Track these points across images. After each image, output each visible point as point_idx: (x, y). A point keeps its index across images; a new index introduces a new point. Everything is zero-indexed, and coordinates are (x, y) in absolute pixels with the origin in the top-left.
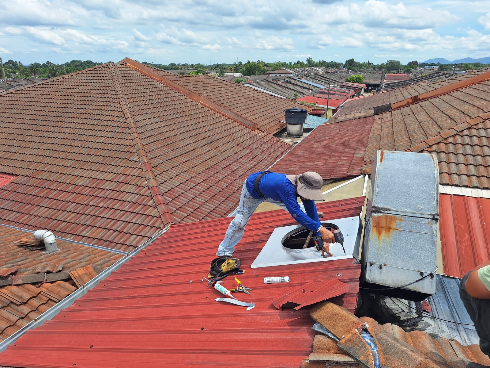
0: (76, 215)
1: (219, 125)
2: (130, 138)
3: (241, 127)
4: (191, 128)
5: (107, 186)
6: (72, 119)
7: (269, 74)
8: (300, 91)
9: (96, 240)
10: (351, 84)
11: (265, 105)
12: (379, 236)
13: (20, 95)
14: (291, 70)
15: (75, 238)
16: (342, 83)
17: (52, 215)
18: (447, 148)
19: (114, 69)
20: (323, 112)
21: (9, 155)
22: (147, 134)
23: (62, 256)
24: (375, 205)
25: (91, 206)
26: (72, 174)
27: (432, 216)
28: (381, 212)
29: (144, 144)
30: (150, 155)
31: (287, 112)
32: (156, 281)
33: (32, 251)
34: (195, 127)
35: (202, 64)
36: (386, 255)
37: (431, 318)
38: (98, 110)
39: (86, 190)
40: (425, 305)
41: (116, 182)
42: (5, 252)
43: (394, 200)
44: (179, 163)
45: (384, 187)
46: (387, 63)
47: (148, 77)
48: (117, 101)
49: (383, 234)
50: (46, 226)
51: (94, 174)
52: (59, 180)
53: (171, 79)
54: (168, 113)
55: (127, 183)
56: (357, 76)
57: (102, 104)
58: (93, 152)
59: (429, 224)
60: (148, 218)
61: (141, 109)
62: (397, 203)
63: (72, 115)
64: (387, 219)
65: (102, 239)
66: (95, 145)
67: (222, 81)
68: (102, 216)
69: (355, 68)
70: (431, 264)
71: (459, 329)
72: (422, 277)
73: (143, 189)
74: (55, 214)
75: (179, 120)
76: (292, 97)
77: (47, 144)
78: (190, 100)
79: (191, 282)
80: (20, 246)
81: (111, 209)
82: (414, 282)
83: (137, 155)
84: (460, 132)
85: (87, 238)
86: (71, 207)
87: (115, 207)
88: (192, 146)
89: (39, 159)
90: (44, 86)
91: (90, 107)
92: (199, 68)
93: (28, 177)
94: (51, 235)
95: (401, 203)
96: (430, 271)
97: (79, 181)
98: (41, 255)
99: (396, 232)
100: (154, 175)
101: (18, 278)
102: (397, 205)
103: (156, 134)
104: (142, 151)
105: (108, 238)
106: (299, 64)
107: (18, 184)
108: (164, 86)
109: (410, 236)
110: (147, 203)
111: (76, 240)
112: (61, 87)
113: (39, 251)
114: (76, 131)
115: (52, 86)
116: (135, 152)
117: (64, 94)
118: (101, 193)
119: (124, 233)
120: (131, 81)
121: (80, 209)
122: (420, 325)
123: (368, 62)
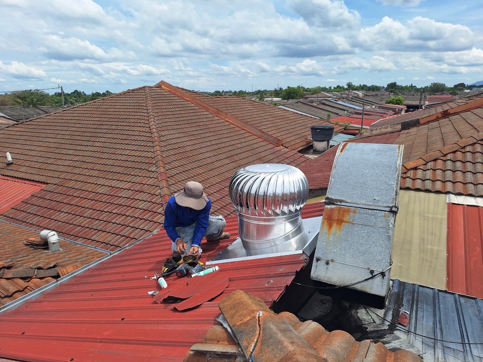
0: (91, 220)
1: (243, 140)
2: (152, 151)
3: (264, 143)
4: (214, 142)
5: (124, 194)
6: (105, 134)
7: (308, 98)
8: (334, 112)
9: (104, 244)
10: (391, 105)
11: (294, 123)
12: (329, 229)
13: (65, 115)
14: (329, 94)
15: (86, 242)
16: (381, 104)
17: (70, 220)
18: (465, 157)
19: (149, 91)
20: (358, 132)
21: (45, 166)
22: (169, 147)
23: (61, 255)
24: (329, 197)
25: (106, 212)
26: (95, 183)
27: (390, 208)
28: (334, 204)
29: (164, 156)
30: (168, 166)
31: (314, 129)
32: (120, 277)
33: (36, 249)
34: (217, 142)
35: (244, 91)
36: (335, 251)
37: (406, 332)
38: (129, 126)
39: (104, 197)
40: (403, 318)
41: (132, 191)
42: (11, 249)
43: (349, 191)
44: (195, 174)
45: (340, 177)
46: (431, 86)
47: (179, 98)
48: (146, 118)
49: (335, 227)
50: (63, 230)
51: (114, 183)
52: (83, 189)
53: (202, 100)
54: (193, 129)
55: (142, 192)
56: (397, 98)
57: (132, 121)
58: (118, 163)
59: (385, 216)
60: (155, 225)
61: (167, 125)
62: (352, 195)
63: (105, 131)
64: (339, 211)
65: (109, 243)
66: (120, 157)
67: (252, 102)
68: (113, 221)
69: (396, 91)
70: (384, 262)
71: (436, 347)
72: (371, 276)
73: (156, 197)
74: (73, 218)
75: (203, 136)
76: (325, 117)
77: (79, 156)
78: (217, 118)
79: (146, 277)
80: (26, 245)
81: (123, 215)
82: (362, 280)
83: (156, 166)
84: (480, 140)
85: (96, 242)
86: (88, 213)
87: (127, 214)
88: (212, 159)
89: (69, 169)
90: (86, 106)
91: (122, 124)
92: (241, 94)
93: (56, 185)
94: (54, 235)
95: (357, 194)
96: (381, 269)
97: (100, 190)
98: (43, 253)
99: (349, 226)
100: (169, 184)
101: (9, 272)
102: (352, 196)
103: (177, 147)
104: (160, 162)
105: (114, 243)
106: (339, 88)
107: (47, 192)
108: (194, 105)
109: (363, 230)
110: (157, 211)
111: (86, 243)
112: (101, 107)
113: (42, 250)
114: (105, 145)
115: (92, 107)
116: (154, 163)
117: (102, 113)
118: (117, 201)
119: (130, 238)
120: (163, 101)
121: (95, 215)
122: (386, 338)
123: (411, 85)
